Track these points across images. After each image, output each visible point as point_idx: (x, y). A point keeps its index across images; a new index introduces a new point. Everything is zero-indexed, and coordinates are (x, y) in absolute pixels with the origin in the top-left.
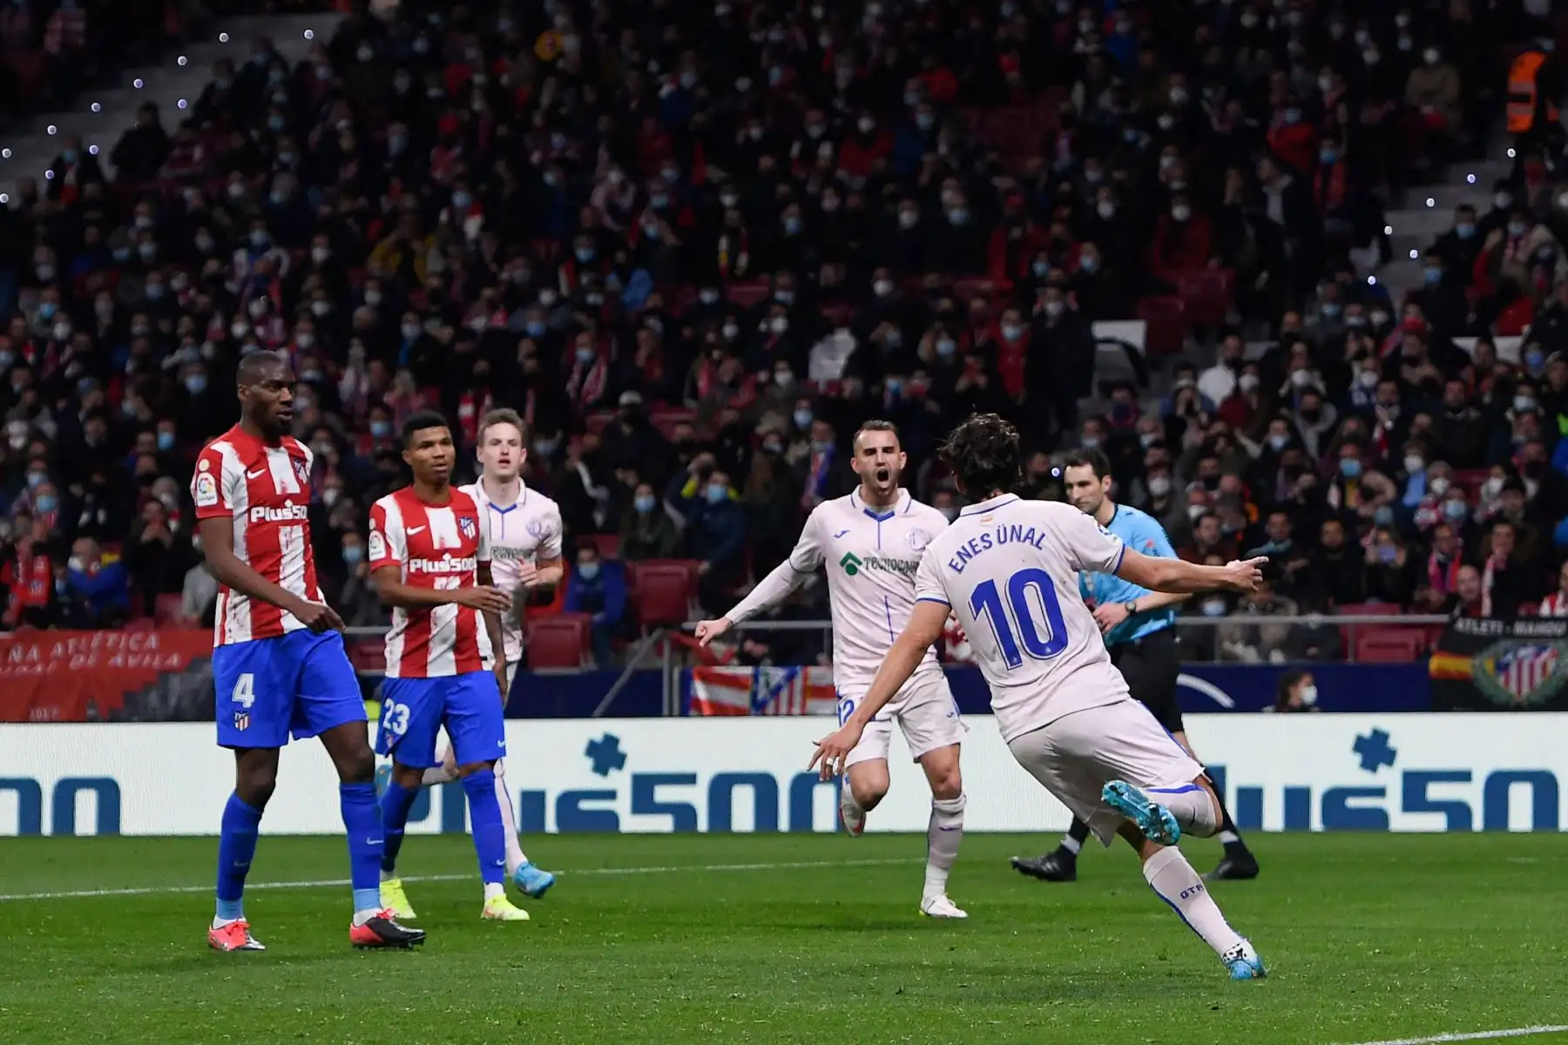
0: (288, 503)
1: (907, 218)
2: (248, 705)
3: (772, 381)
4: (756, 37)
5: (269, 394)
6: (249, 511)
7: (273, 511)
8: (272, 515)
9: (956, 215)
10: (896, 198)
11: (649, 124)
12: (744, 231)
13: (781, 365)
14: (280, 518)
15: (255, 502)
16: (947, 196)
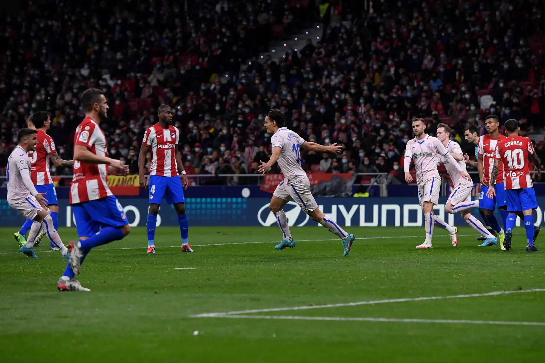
0: (168, 144)
1: (506, 66)
2: (153, 193)
3: (470, 109)
4: (468, 19)
5: (167, 115)
6: (157, 145)
7: (163, 146)
8: (163, 147)
9: (520, 66)
10: (503, 61)
11: (439, 42)
12: (462, 70)
13: (472, 105)
14: (165, 147)
15: (158, 143)
16: (517, 61)
